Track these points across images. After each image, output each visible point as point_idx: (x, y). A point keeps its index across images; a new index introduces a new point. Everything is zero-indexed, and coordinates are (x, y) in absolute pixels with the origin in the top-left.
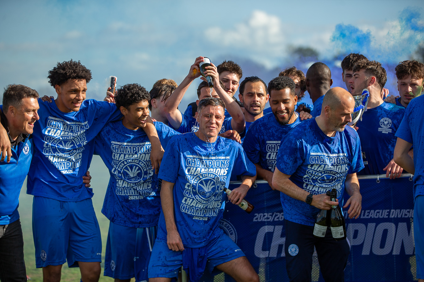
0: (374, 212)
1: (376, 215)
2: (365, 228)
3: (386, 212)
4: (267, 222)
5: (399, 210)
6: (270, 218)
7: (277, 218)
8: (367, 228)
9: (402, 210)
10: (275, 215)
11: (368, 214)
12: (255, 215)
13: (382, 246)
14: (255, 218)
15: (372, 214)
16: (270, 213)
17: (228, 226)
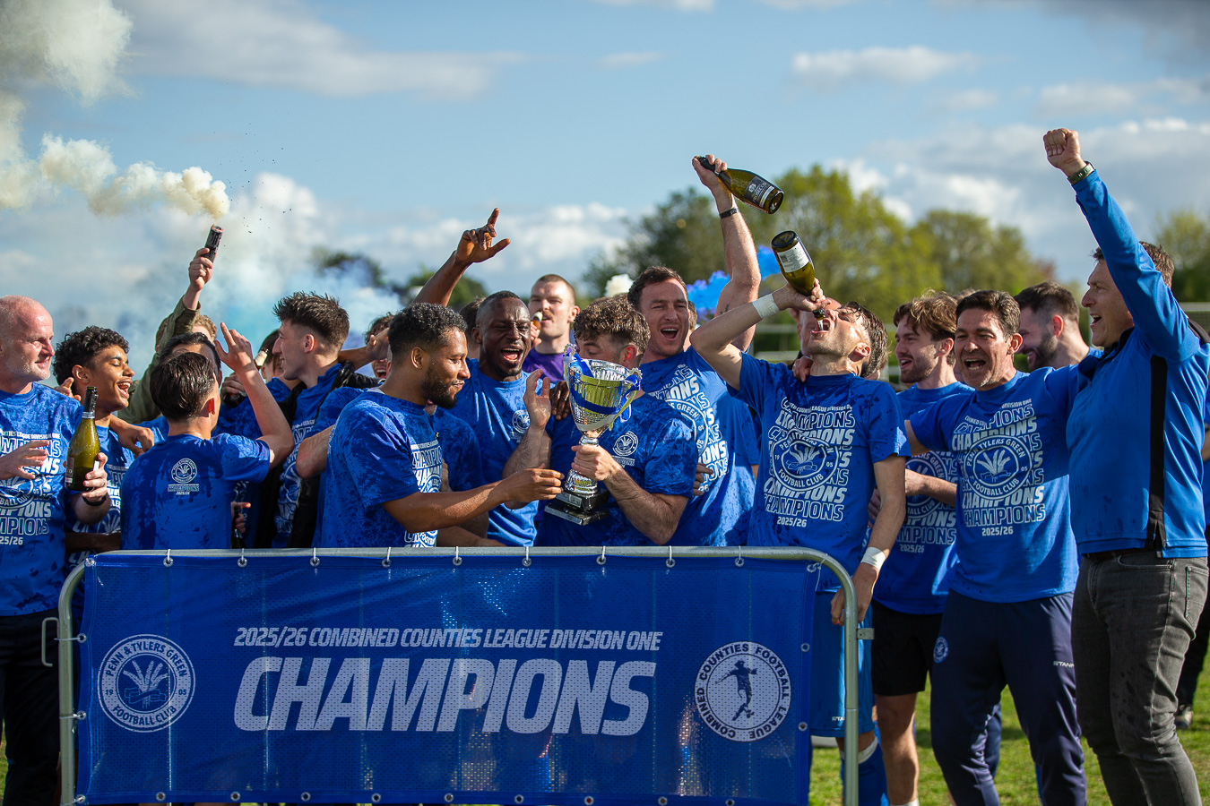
0: (515, 634)
1: (520, 642)
2: (493, 670)
3: (541, 635)
4: (267, 647)
5: (572, 631)
6: (274, 640)
7: (291, 641)
8: (496, 671)
9: (579, 632)
10: (287, 632)
11: (501, 638)
12: (239, 630)
13: (530, 712)
14: (239, 638)
15: (509, 639)
16: (275, 627)
17: (176, 655)
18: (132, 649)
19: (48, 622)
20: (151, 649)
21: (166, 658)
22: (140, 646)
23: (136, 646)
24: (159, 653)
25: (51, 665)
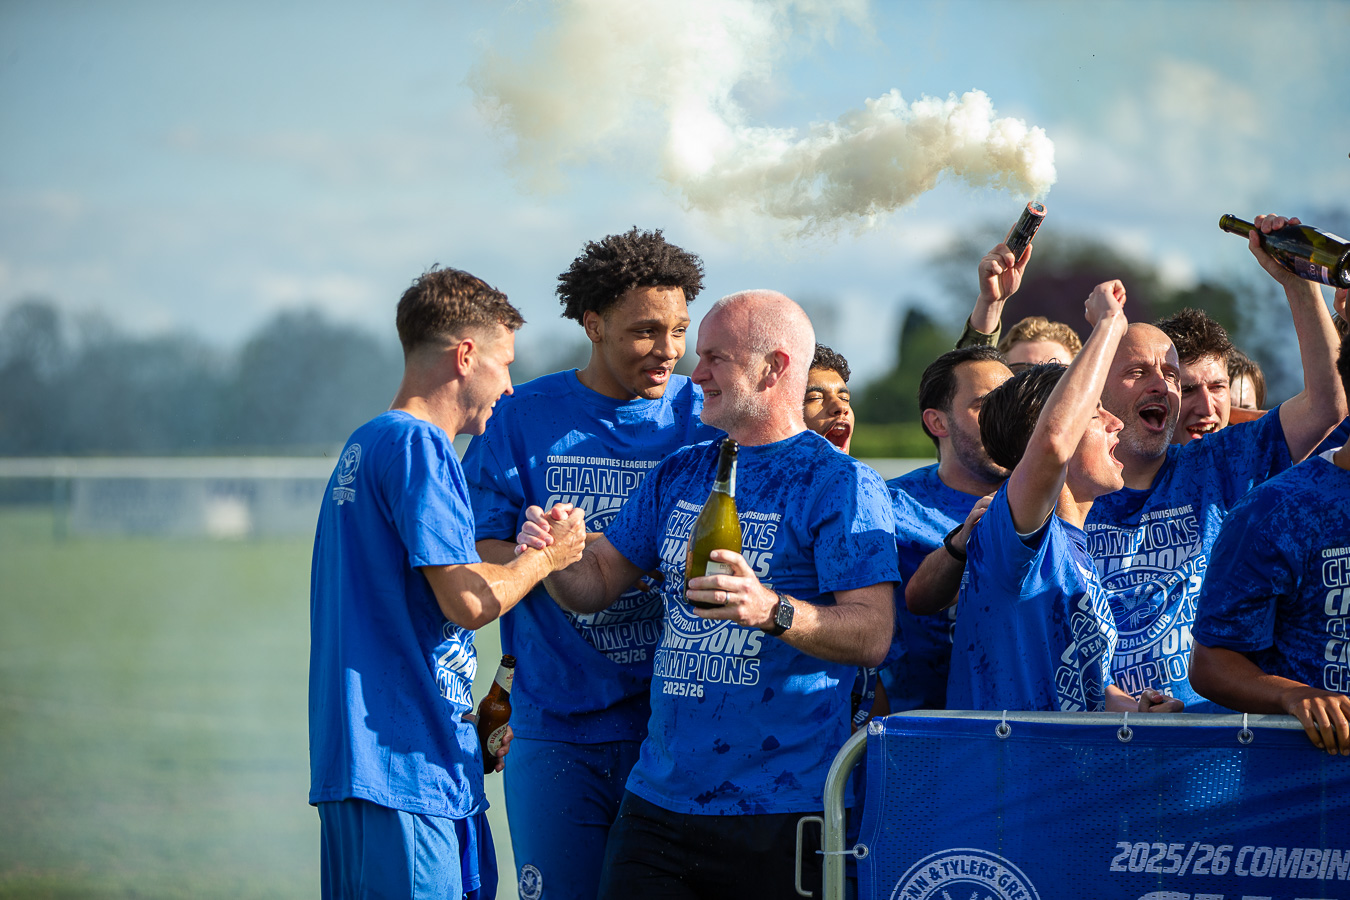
4: (1165, 876)
6: (1177, 865)
7: (1204, 866)
10: (1197, 851)
12: (1118, 846)
14: (1119, 858)
16: (1178, 842)
17: (1014, 883)
18: (942, 872)
19: (806, 824)
20: (972, 872)
21: (998, 887)
22: (955, 867)
23: (949, 866)
24: (987, 880)
25: (810, 894)
